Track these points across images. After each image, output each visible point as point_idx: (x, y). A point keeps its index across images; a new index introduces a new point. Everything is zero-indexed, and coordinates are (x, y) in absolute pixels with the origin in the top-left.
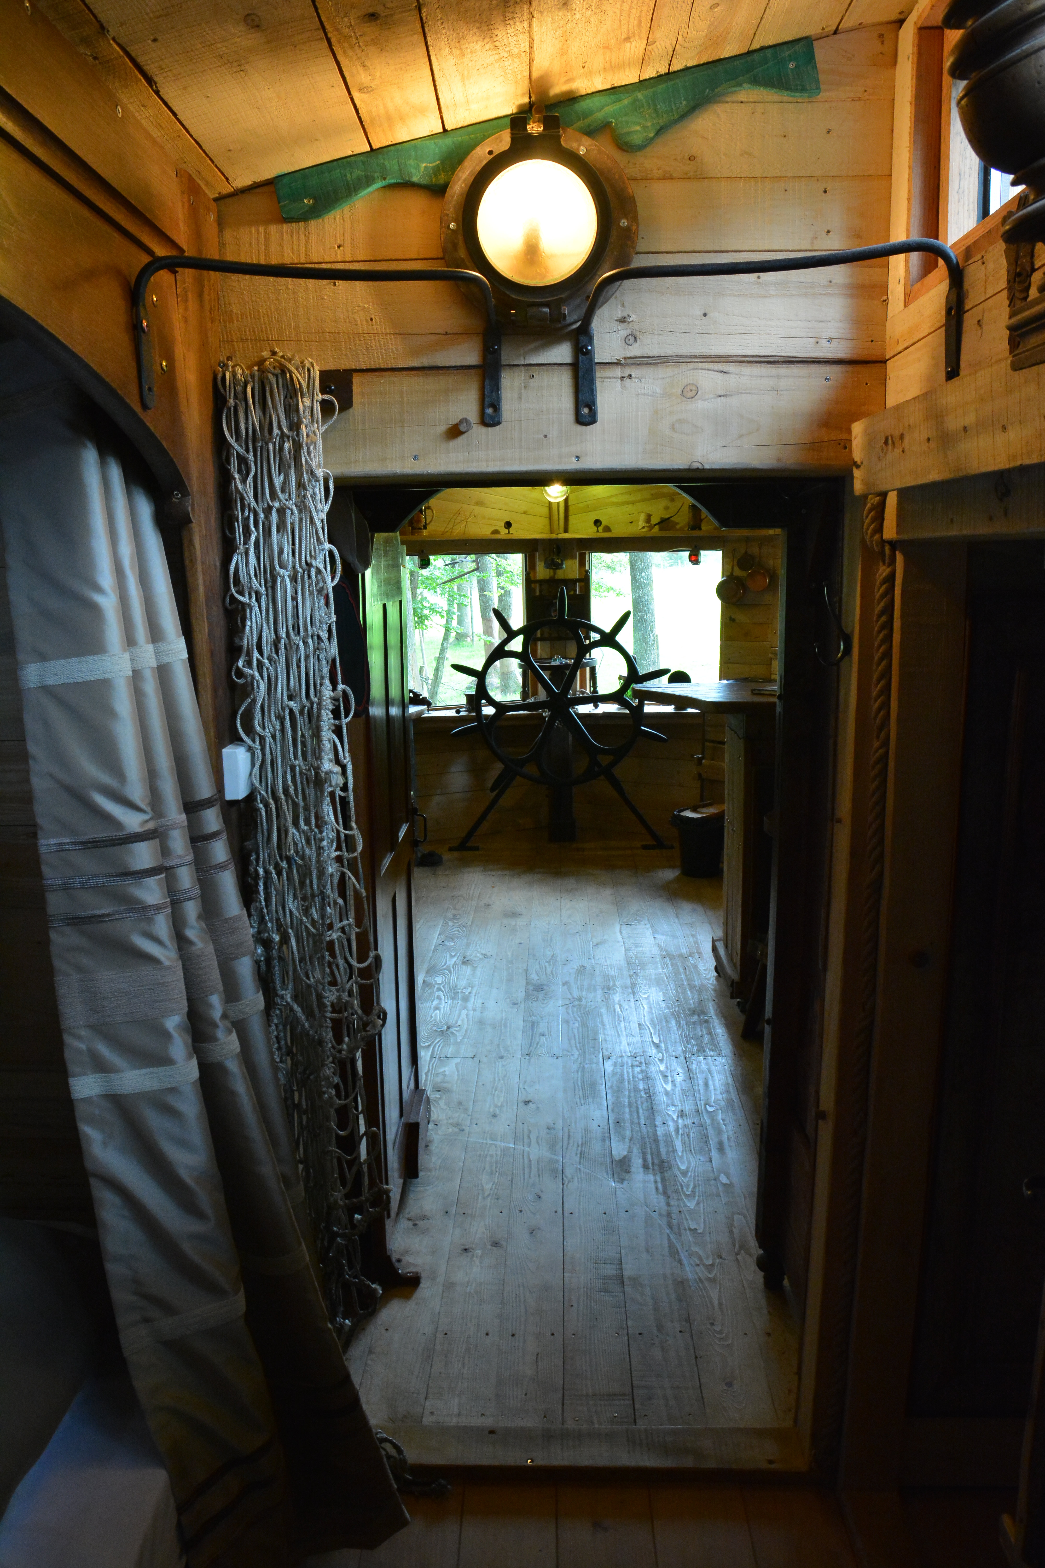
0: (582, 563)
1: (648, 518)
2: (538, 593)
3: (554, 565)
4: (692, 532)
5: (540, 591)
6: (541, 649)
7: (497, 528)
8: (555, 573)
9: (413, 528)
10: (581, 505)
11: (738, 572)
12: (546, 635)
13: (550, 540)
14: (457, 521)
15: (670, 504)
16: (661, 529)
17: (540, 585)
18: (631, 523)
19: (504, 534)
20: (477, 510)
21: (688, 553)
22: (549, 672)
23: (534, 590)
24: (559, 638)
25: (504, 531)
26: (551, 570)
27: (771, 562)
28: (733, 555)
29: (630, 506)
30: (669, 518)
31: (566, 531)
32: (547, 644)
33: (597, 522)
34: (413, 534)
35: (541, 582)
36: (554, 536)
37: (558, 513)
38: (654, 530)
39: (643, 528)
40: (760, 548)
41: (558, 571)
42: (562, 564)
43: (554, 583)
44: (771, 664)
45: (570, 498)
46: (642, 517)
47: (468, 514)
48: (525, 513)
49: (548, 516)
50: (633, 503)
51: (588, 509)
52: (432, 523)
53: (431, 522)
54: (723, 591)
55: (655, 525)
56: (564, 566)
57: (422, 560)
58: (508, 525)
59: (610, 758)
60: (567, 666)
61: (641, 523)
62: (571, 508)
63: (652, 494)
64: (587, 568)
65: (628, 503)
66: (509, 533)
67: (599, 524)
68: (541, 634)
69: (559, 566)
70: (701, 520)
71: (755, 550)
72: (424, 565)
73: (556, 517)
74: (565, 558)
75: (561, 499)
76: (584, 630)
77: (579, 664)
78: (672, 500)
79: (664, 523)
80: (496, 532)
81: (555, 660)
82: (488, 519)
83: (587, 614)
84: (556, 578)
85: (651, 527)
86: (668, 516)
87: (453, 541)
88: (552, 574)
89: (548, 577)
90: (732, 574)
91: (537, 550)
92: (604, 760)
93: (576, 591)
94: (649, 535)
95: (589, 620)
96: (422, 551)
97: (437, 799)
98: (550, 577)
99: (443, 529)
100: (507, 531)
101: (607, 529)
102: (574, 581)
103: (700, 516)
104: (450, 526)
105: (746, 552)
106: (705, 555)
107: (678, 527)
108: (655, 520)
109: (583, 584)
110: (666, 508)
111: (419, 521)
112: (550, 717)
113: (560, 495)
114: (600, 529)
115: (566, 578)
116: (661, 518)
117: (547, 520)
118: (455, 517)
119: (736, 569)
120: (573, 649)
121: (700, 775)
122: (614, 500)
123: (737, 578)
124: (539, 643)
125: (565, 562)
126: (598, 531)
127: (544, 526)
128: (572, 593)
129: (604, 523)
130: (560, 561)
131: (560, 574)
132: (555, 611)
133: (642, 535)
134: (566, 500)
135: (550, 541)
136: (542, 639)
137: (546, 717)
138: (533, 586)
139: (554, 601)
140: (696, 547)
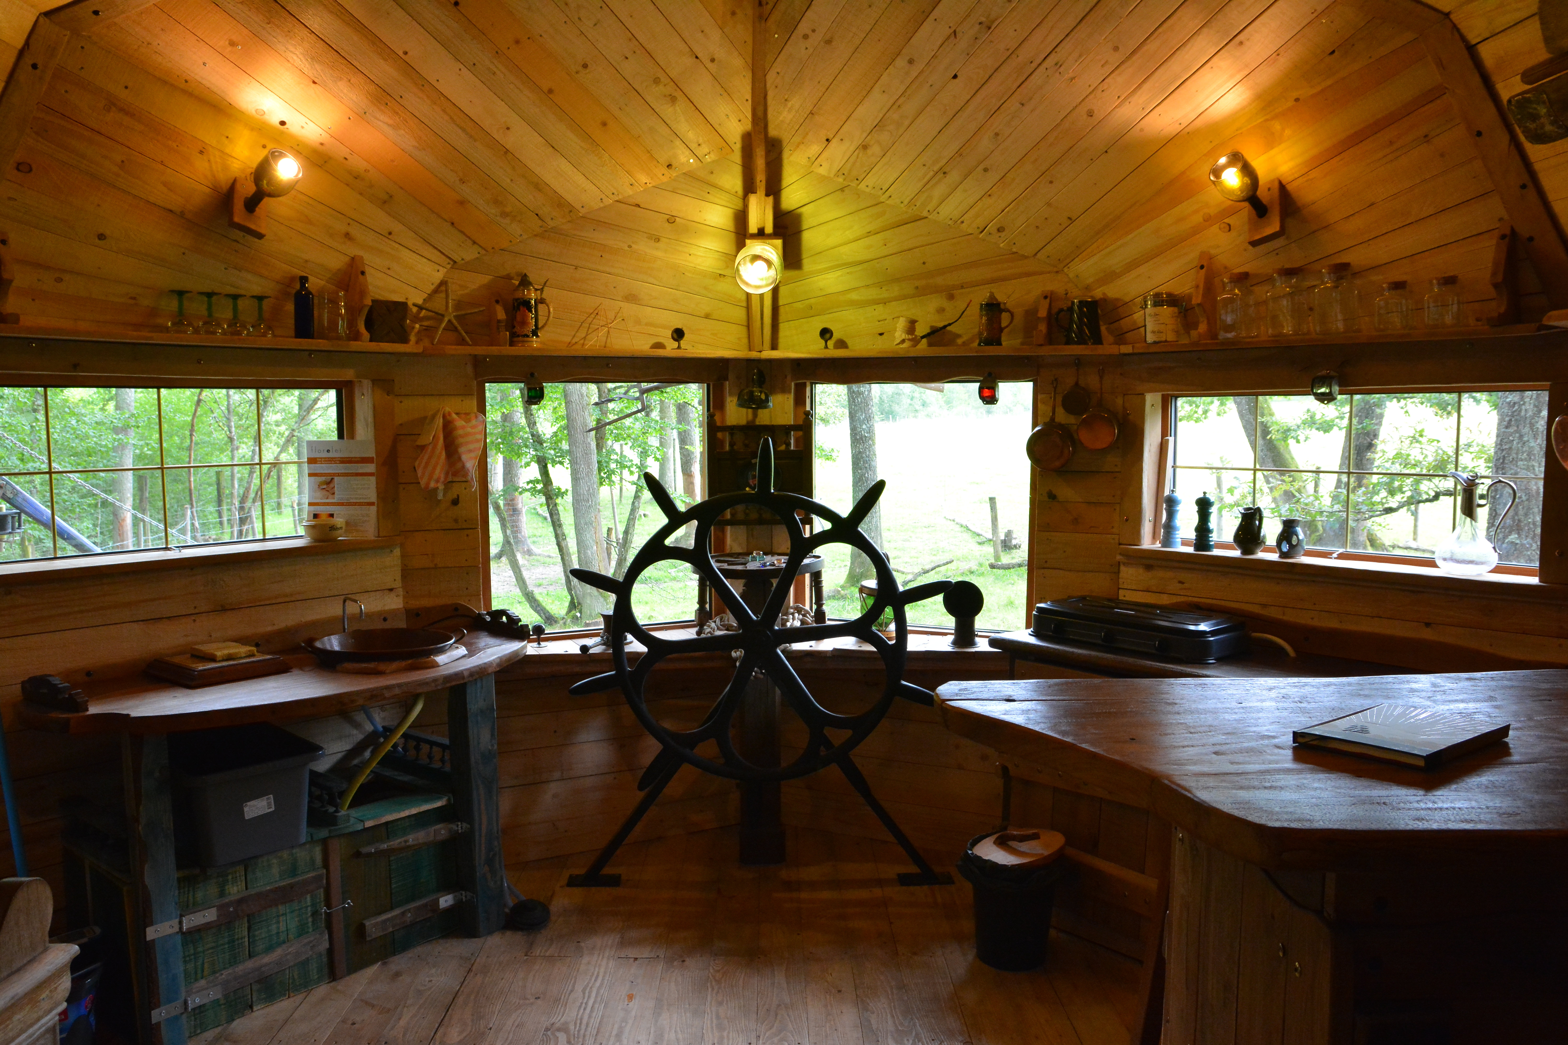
0: (800, 400)
1: (912, 323)
2: (727, 448)
3: (755, 403)
4: (987, 348)
5: (732, 445)
6: (734, 538)
7: (661, 340)
8: (755, 415)
9: (514, 335)
10: (799, 305)
11: (1062, 417)
12: (740, 516)
13: (749, 361)
14: (594, 327)
15: (945, 303)
16: (930, 345)
17: (732, 434)
18: (881, 334)
19: (671, 349)
20: (629, 309)
21: (976, 385)
22: (741, 583)
23: (722, 442)
24: (761, 522)
25: (671, 345)
26: (750, 411)
27: (1119, 401)
28: (1055, 388)
29: (880, 308)
30: (945, 327)
31: (774, 346)
32: (742, 531)
33: (825, 333)
34: (512, 344)
35: (732, 429)
36: (754, 355)
37: (762, 318)
38: (920, 346)
39: (903, 341)
40: (1101, 377)
41: (760, 411)
42: (767, 400)
43: (752, 430)
44: (1119, 572)
45: (782, 291)
46: (901, 324)
47: (611, 315)
48: (707, 316)
49: (745, 324)
50: (884, 302)
51: (810, 312)
52: (546, 328)
53: (545, 324)
54: (1034, 447)
55: (923, 337)
56: (771, 404)
57: (529, 390)
58: (678, 334)
59: (848, 733)
60: (775, 572)
61: (900, 334)
62: (782, 311)
63: (917, 288)
64: (808, 408)
65: (877, 302)
66: (679, 347)
67: (828, 336)
68: (732, 515)
69: (762, 404)
70: (1001, 330)
71: (1091, 380)
72: (535, 398)
73: (757, 324)
74: (772, 391)
75: (767, 290)
76: (803, 512)
77: (793, 569)
78: (951, 297)
79: (936, 334)
80: (659, 346)
81: (754, 559)
82: (647, 324)
83: (807, 486)
84: (757, 423)
85: (916, 341)
86: (941, 325)
87: (585, 358)
88: (750, 417)
89: (743, 422)
90: (1053, 419)
91: (726, 379)
92: (838, 737)
93: (789, 444)
94: (912, 354)
95: (810, 493)
96: (532, 375)
97: (554, 788)
98: (748, 422)
99: (567, 339)
100: (676, 344)
101: (841, 344)
102: (786, 430)
103: (1000, 323)
104: (582, 334)
105: (1077, 384)
106: (1005, 389)
107: (960, 341)
108: (921, 329)
109: (800, 433)
110: (941, 310)
111: (524, 323)
112: (744, 660)
113: (764, 283)
114: (831, 343)
115: (774, 423)
116: (932, 327)
117: (744, 330)
118: (590, 319)
119: (1060, 411)
120: (783, 540)
121: (1005, 769)
122: (854, 296)
123: (1061, 426)
124: (729, 529)
125: (771, 398)
126: (826, 347)
127: (739, 339)
128: (783, 447)
129: (836, 335)
130: (763, 397)
131: (764, 417)
132: (754, 477)
133: (902, 354)
134: (775, 291)
135: (749, 363)
136: (733, 523)
137: (735, 660)
138: (720, 435)
139: (753, 461)
140: (990, 374)
